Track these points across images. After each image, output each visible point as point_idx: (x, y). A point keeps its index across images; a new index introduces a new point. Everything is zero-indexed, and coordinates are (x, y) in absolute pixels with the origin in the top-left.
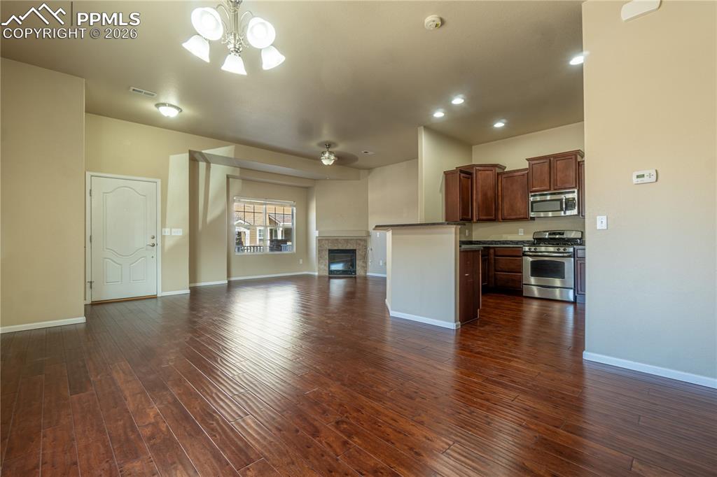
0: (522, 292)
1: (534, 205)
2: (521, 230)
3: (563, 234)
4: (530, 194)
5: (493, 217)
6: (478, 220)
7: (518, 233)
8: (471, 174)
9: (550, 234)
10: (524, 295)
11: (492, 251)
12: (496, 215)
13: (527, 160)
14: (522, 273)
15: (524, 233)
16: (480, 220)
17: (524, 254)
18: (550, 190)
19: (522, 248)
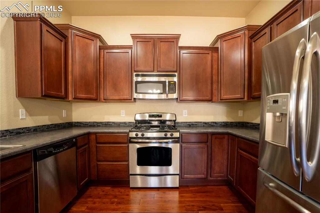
0: (128, 182)
1: (138, 85)
2: (123, 111)
3: (161, 116)
4: (135, 74)
5: (94, 96)
6: (74, 98)
7: (120, 115)
8: (65, 37)
9: (150, 116)
10: (131, 186)
11: (93, 137)
12: (98, 94)
13: (131, 35)
14: (128, 161)
15: (126, 115)
16: (77, 99)
17: (131, 141)
18: (153, 71)
19: (128, 133)
